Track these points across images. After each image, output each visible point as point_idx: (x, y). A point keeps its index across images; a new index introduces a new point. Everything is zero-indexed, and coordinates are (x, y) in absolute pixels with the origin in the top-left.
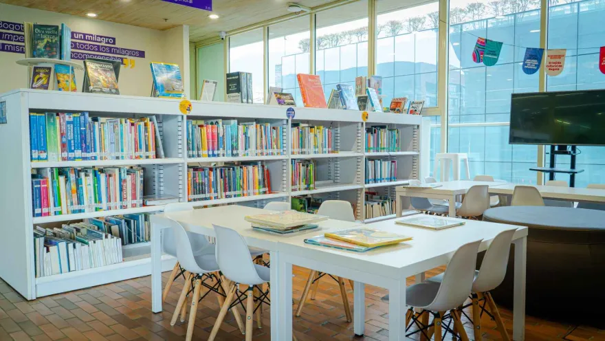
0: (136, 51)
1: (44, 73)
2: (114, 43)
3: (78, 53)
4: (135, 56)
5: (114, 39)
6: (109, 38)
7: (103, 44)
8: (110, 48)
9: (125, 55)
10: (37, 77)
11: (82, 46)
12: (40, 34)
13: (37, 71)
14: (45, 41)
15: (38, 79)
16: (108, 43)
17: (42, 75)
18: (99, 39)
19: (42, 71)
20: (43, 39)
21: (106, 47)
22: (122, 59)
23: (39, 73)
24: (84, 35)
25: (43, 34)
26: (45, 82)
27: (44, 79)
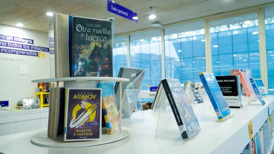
0: (46, 48)
1: (89, 101)
2: (33, 43)
3: (9, 49)
4: (46, 51)
5: (33, 41)
6: (30, 40)
7: (26, 44)
8: (30, 46)
9: (39, 50)
10: (77, 108)
11: (12, 45)
12: (84, 33)
13: (75, 97)
14: (93, 45)
15: (79, 113)
16: (29, 43)
17: (86, 105)
18: (23, 40)
19: (84, 97)
20: (89, 43)
21: (27, 46)
22: (37, 53)
23: (79, 102)
24: (13, 38)
25: (89, 34)
26: (93, 118)
27: (89, 112)
